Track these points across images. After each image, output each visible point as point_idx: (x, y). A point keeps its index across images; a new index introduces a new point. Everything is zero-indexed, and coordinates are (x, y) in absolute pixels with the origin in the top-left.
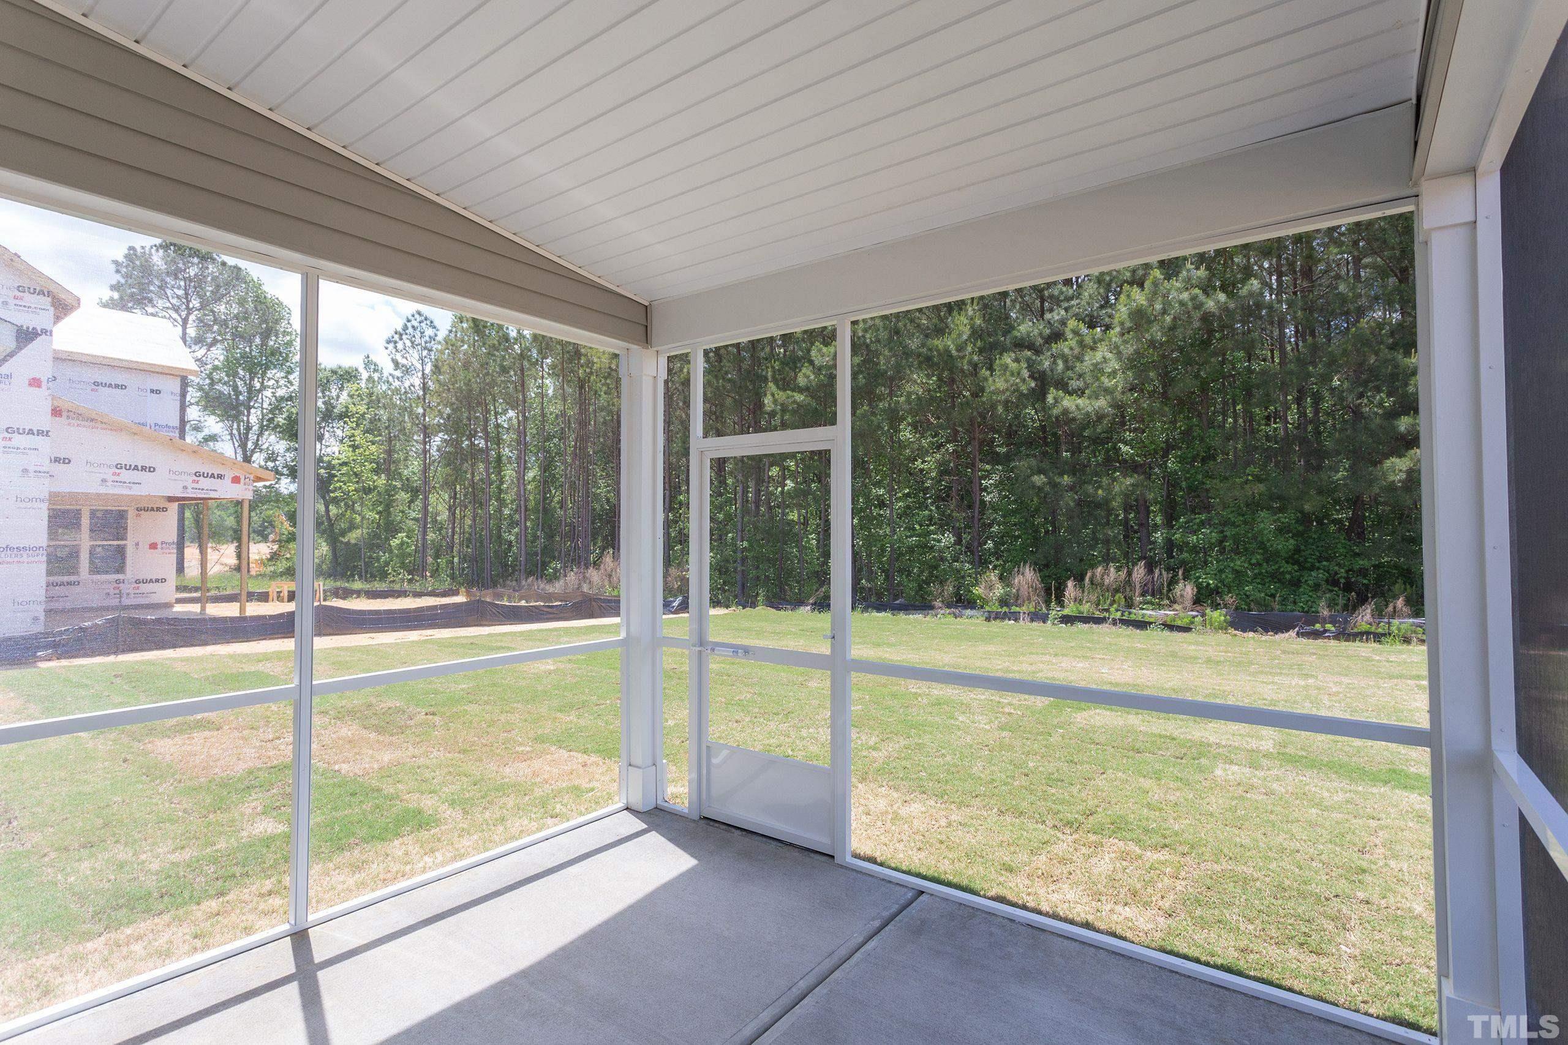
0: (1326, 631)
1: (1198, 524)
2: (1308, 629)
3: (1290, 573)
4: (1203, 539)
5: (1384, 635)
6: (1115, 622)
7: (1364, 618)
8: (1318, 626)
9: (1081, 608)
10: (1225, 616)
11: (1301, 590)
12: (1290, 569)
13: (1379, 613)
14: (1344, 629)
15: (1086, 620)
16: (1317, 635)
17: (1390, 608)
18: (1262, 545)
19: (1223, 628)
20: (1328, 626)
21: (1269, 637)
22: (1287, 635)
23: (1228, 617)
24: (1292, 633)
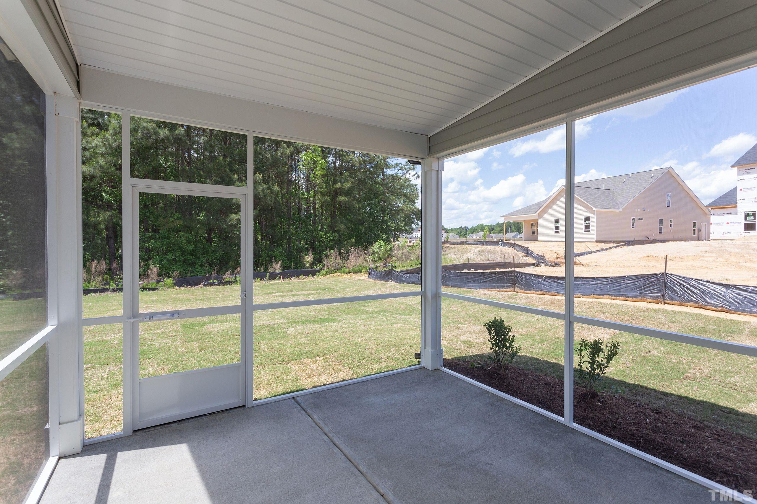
0: (214, 282)
1: (148, 238)
2: (208, 282)
3: (191, 260)
4: (151, 246)
5: (234, 282)
6: (114, 290)
7: (228, 276)
8: (211, 281)
9: (89, 285)
10: (173, 281)
11: (196, 267)
12: (191, 258)
13: (232, 273)
14: (221, 281)
15: (95, 291)
16: (211, 284)
17: (236, 271)
18: (181, 248)
19: (171, 287)
20: (215, 280)
21: (190, 288)
22: (200, 286)
23: (174, 281)
24: (202, 285)
